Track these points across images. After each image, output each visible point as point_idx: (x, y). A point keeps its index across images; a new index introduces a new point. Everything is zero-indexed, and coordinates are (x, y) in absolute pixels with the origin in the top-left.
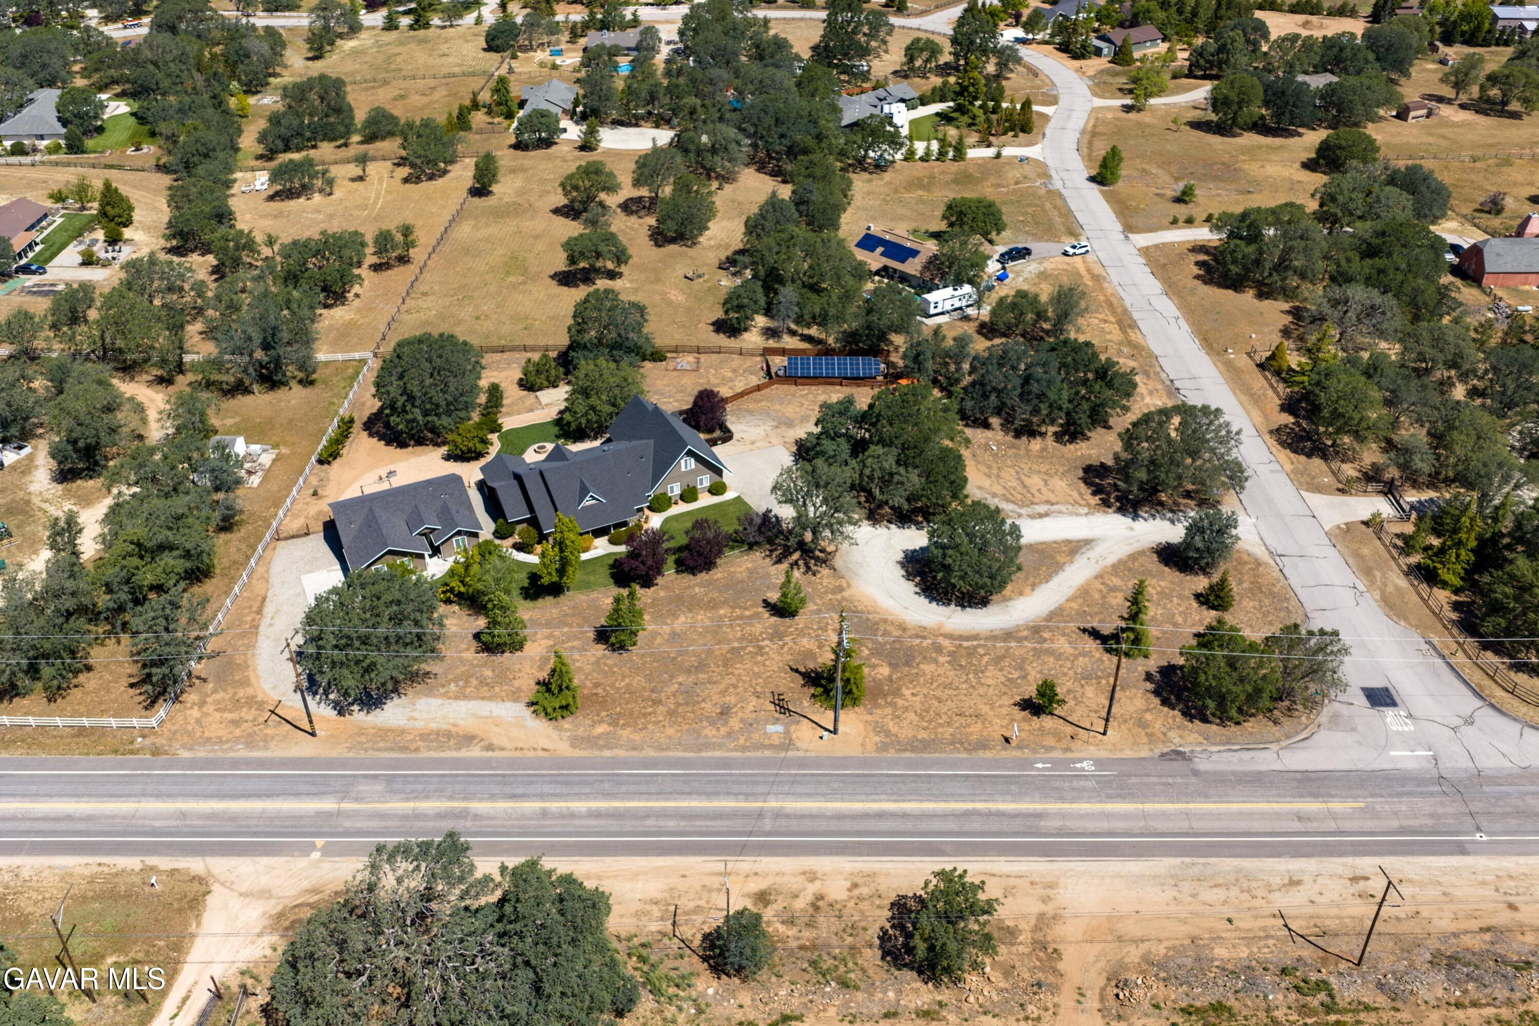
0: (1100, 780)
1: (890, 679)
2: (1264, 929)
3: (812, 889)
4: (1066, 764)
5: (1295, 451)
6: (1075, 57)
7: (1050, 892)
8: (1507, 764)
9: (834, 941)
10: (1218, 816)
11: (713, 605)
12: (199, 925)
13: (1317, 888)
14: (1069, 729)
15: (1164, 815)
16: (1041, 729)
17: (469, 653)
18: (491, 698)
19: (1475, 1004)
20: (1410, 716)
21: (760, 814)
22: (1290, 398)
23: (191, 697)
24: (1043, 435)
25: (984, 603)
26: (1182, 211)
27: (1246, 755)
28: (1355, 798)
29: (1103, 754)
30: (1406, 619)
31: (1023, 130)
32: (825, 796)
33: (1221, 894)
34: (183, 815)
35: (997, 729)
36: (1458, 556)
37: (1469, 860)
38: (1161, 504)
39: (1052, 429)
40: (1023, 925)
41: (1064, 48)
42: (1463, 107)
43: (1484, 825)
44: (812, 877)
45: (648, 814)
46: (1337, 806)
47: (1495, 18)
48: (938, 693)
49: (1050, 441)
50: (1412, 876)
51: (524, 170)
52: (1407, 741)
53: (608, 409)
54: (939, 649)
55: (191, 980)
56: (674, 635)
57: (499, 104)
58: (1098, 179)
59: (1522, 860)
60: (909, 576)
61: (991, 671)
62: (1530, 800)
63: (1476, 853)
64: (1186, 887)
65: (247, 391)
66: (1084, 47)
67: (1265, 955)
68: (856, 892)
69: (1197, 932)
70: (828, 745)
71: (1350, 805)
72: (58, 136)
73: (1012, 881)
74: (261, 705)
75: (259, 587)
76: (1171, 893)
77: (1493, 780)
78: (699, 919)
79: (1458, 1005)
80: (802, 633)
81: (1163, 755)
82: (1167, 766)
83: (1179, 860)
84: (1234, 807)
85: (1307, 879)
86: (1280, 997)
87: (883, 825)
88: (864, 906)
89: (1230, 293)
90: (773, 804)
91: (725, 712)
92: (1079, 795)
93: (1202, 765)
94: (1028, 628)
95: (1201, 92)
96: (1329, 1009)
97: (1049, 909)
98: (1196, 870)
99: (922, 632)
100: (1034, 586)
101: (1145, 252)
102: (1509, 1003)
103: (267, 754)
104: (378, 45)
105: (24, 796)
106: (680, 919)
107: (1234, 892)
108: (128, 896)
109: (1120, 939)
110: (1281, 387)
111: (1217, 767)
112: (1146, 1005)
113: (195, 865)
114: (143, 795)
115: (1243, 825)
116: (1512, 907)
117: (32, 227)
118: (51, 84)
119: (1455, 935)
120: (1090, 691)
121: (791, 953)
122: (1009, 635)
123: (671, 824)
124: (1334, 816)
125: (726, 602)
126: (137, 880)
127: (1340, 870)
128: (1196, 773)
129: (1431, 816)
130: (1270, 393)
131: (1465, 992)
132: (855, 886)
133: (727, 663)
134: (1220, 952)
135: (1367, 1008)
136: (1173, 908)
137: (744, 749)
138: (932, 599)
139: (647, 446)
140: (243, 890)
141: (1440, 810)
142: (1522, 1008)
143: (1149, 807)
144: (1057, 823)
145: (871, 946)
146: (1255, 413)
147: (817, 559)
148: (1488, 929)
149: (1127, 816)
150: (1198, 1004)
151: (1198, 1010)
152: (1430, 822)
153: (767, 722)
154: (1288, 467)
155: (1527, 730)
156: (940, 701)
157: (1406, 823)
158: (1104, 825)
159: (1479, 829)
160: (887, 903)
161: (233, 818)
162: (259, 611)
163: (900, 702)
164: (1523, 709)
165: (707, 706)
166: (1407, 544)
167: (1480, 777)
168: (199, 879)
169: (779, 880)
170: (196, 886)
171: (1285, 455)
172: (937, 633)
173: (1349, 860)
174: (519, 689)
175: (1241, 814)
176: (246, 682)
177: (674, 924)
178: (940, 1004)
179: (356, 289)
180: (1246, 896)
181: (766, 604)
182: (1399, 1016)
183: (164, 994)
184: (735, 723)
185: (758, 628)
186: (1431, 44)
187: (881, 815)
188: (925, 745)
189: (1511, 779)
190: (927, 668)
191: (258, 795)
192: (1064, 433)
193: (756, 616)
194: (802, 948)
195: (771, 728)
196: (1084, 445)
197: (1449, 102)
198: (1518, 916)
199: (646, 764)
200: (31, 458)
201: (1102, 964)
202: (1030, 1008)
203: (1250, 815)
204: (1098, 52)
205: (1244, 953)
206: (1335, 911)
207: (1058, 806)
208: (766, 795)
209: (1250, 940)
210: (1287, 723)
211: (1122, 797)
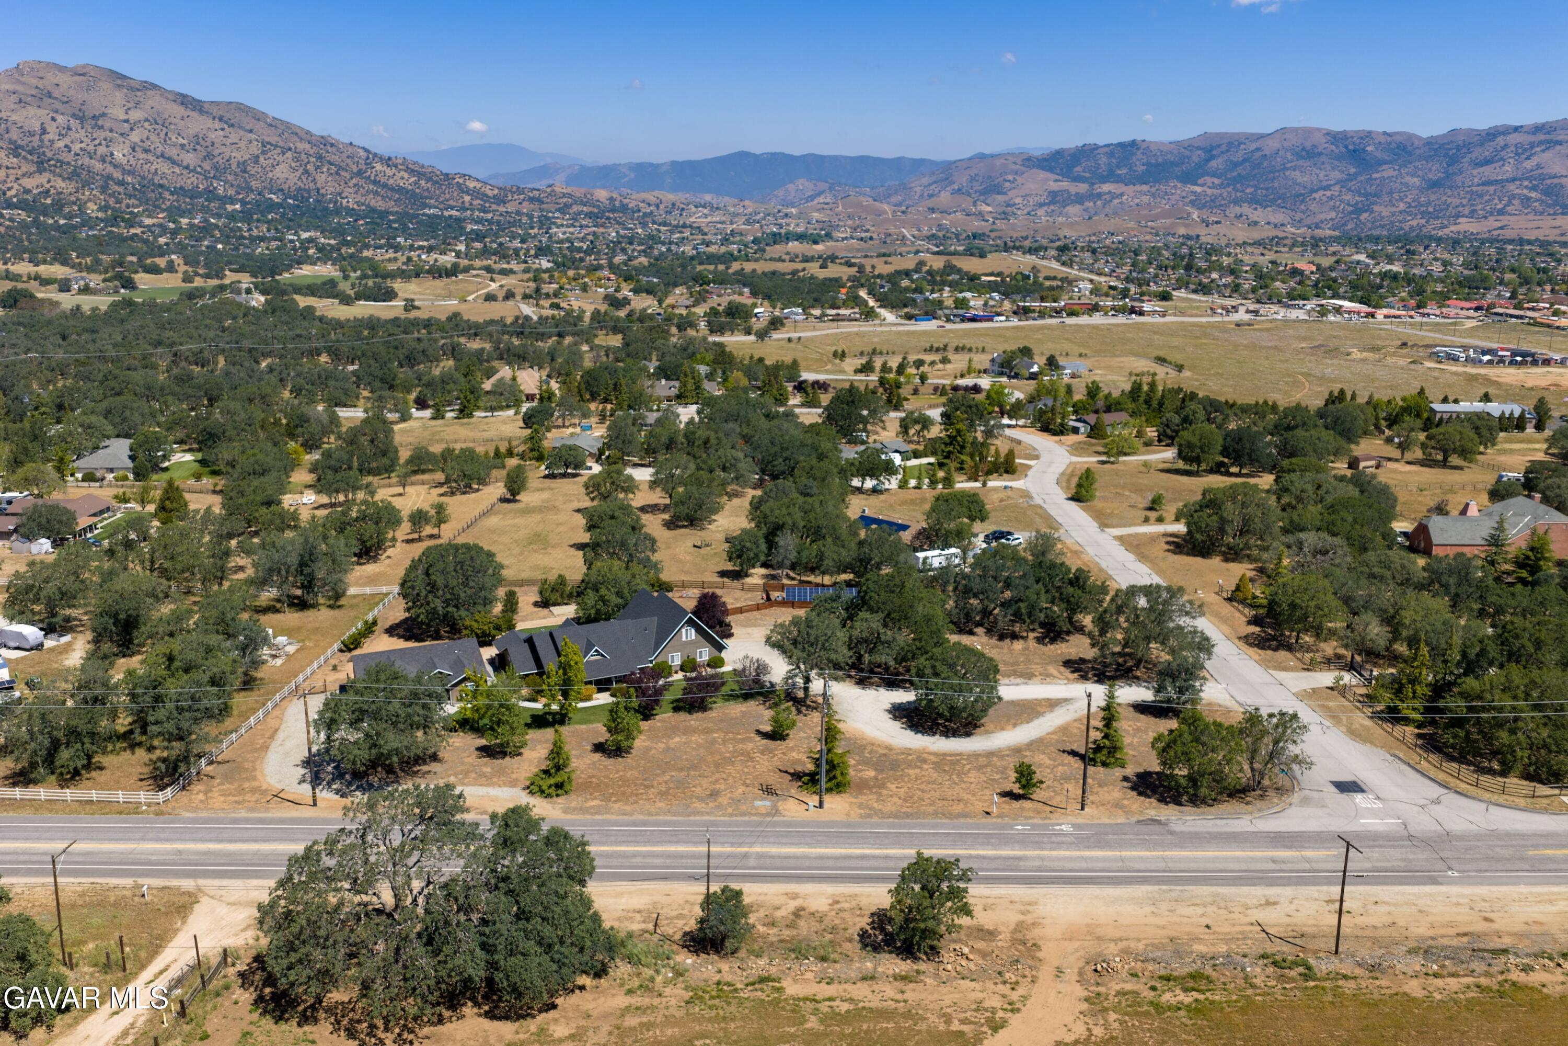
0: (1077, 837)
1: (876, 778)
2: (1242, 933)
3: (792, 905)
4: (1045, 827)
5: (1263, 648)
6: (1055, 433)
7: (1030, 908)
8: (1474, 827)
9: (814, 937)
10: (1195, 860)
11: (708, 731)
12: (184, 923)
13: (1293, 907)
14: (1049, 809)
15: (1141, 859)
16: (1022, 809)
17: (472, 759)
18: (488, 785)
19: (1453, 975)
20: (1378, 798)
21: (746, 856)
22: (1255, 616)
23: (197, 787)
24: (1025, 638)
25: (968, 734)
26: (1153, 515)
27: (1219, 822)
28: (1328, 849)
29: (1080, 821)
30: (1372, 743)
31: (1007, 472)
32: (809, 845)
33: (1200, 910)
34: (180, 852)
35: (980, 806)
36: (1414, 692)
37: (1442, 889)
38: (1137, 678)
39: (1032, 635)
40: (1001, 929)
41: (1045, 429)
42: (1409, 463)
43: (1456, 865)
44: (795, 896)
45: (635, 855)
46: (1309, 854)
47: (1433, 411)
48: (923, 786)
49: (1032, 643)
50: (1386, 899)
51: (551, 489)
52: (1373, 813)
53: (615, 600)
54: (925, 761)
55: (171, 958)
56: (668, 749)
57: (532, 450)
58: (1076, 498)
59: (1494, 888)
60: (895, 718)
61: (973, 774)
62: (1498, 850)
63: (1448, 884)
64: (1164, 906)
65: (277, 611)
66: (1062, 425)
67: (1244, 949)
68: (837, 906)
69: (1175, 934)
70: (814, 814)
71: (1322, 853)
72: (127, 469)
73: (990, 901)
74: (264, 792)
75: (272, 723)
76: (1148, 909)
77: (1461, 837)
78: (680, 923)
79: (1436, 975)
80: (792, 749)
81: (1139, 822)
82: (1143, 828)
83: (1157, 888)
84: (1210, 854)
85: (1282, 900)
86: (1258, 970)
87: (865, 863)
88: (845, 915)
89: (1199, 560)
90: (757, 849)
91: (714, 794)
92: (1059, 845)
93: (1177, 827)
94: (1009, 749)
95: (1169, 454)
96: (1306, 977)
97: (1029, 919)
98: (1173, 894)
99: (907, 752)
100: (1015, 725)
101: (1120, 539)
102: (1487, 974)
103: (270, 815)
104: (425, 428)
105: (26, 839)
106: (662, 922)
107: (1211, 909)
108: (116, 904)
109: (1099, 938)
110: (1247, 611)
111: (1192, 829)
112: (1124, 974)
113: (188, 884)
114: (143, 839)
115: (1220, 866)
116: (1487, 919)
117: (95, 515)
118: (127, 436)
119: (1432, 938)
120: (1070, 787)
121: (772, 944)
122: (990, 754)
123: (657, 861)
124: (1308, 860)
125: (719, 729)
126: (128, 893)
127: (1316, 895)
128: (1172, 833)
129: (1403, 860)
130: (1237, 614)
131: (1443, 967)
132: (838, 902)
133: (717, 765)
134: (1197, 947)
135: (1345, 977)
136: (1152, 920)
137: (731, 815)
138: (917, 732)
139: (652, 622)
140: (232, 900)
141: (1411, 856)
142: (1500, 978)
143: (1124, 854)
144: (1037, 863)
145: (850, 940)
146: (1225, 628)
147: (808, 707)
148: (1465, 934)
149: (1104, 859)
150: (1175, 974)
151: (1175, 979)
152: (1402, 864)
153: (755, 799)
154: (1257, 657)
155: (1491, 807)
156: (923, 791)
157: (1378, 864)
158: (1084, 865)
159: (1450, 868)
160: (868, 913)
161: (229, 854)
162: (272, 737)
163: (885, 792)
164: (1487, 795)
165: (698, 790)
166: (1370, 698)
167: (1448, 836)
168: (190, 894)
169: (762, 898)
170: (186, 898)
171: (1253, 651)
172: (924, 751)
173: (1325, 888)
174: (517, 780)
175: (1215, 859)
176: (255, 778)
177: (656, 925)
178: (918, 972)
179: (390, 552)
180: (1223, 911)
181: (759, 732)
182: (1377, 982)
183: (143, 967)
184: (723, 800)
185: (749, 746)
186: (1377, 427)
187: (863, 857)
188: (908, 816)
189: (1478, 837)
190: (912, 772)
191: (255, 841)
192: (1043, 638)
193: (750, 740)
194: (781, 941)
195: (758, 803)
196: (1063, 645)
197: (1397, 460)
198: (1494, 926)
199: (634, 824)
200: (69, 645)
201: (1082, 953)
202: (1007, 975)
203: (1226, 859)
204: (1076, 431)
205: (1223, 948)
206: (1313, 922)
207: (1037, 852)
208: (751, 844)
209: (1228, 939)
210: (1259, 804)
211: (1101, 848)
